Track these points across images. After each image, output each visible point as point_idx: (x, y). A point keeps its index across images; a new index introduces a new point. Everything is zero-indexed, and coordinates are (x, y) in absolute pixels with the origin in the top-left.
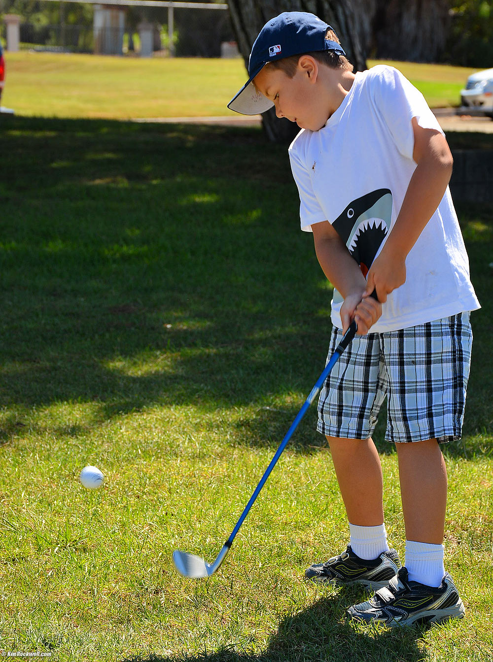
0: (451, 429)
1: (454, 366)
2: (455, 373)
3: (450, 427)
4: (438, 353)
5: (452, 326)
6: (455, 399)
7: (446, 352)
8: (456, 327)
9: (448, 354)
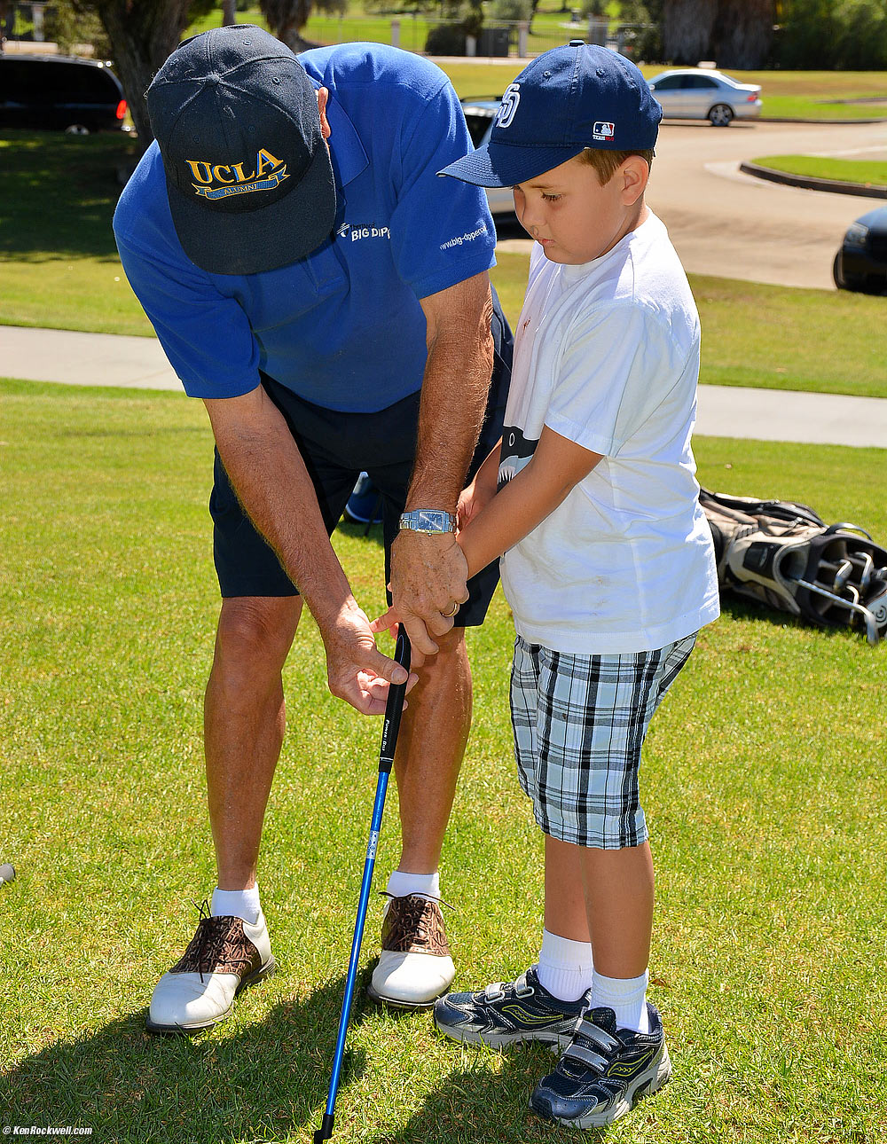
0: (615, 840)
1: (631, 732)
2: (630, 744)
3: (614, 837)
4: (607, 710)
5: (640, 666)
6: (625, 786)
7: (622, 709)
8: (647, 666)
9: (624, 712)
